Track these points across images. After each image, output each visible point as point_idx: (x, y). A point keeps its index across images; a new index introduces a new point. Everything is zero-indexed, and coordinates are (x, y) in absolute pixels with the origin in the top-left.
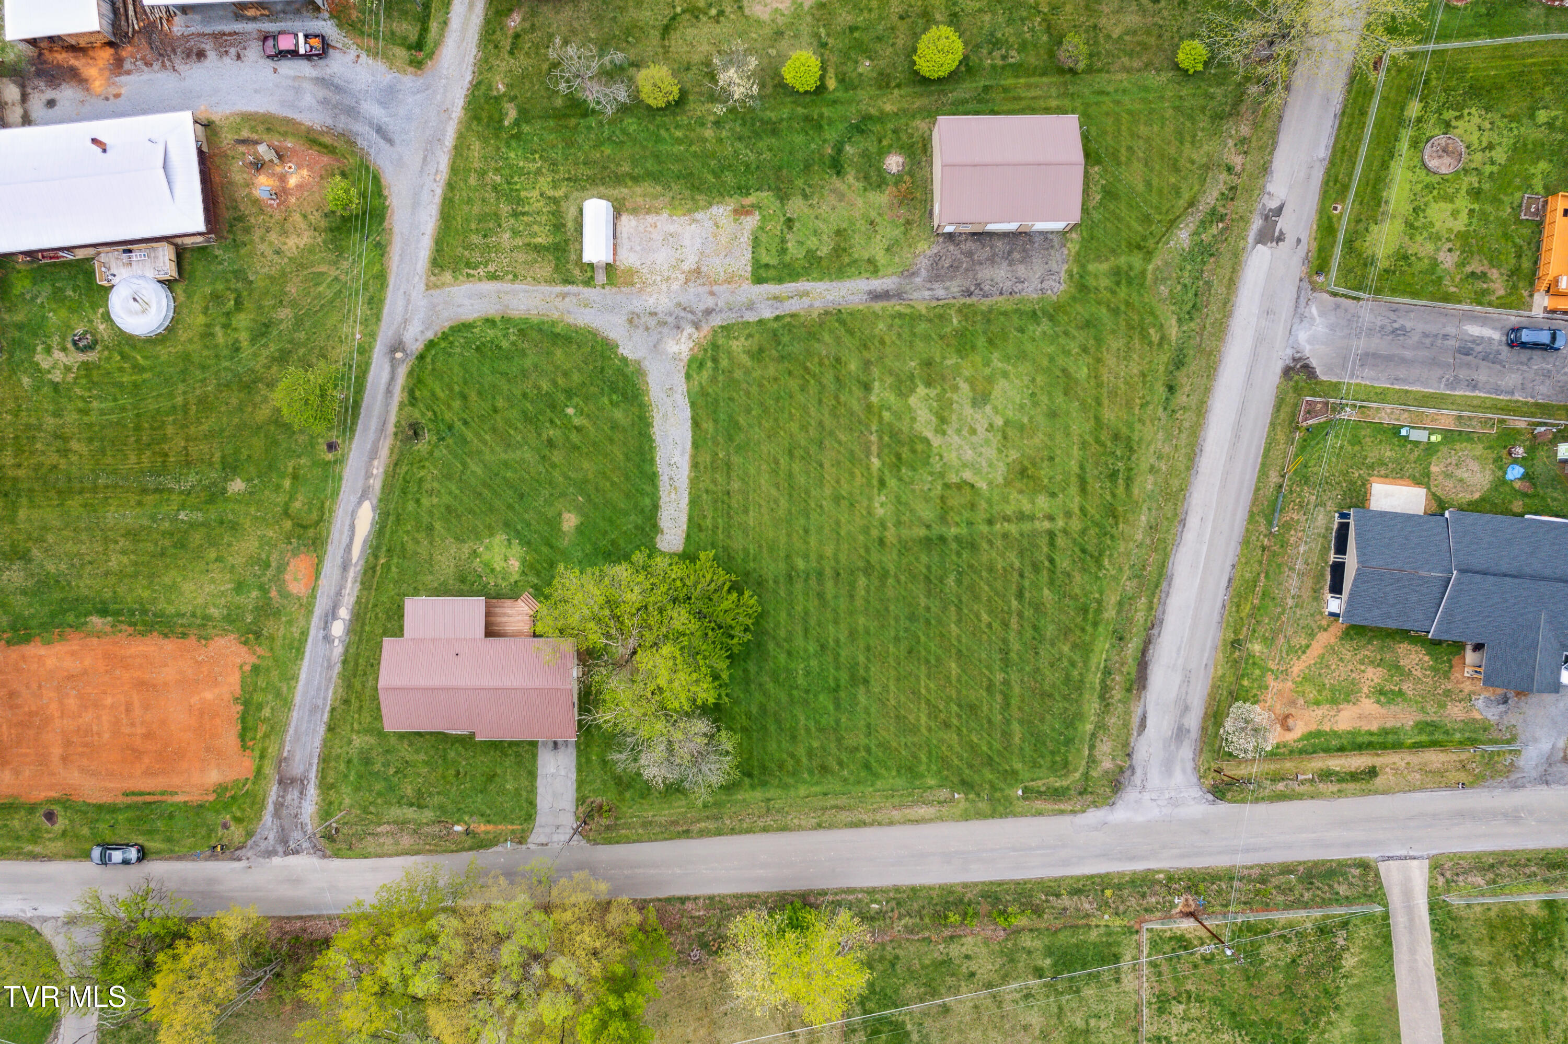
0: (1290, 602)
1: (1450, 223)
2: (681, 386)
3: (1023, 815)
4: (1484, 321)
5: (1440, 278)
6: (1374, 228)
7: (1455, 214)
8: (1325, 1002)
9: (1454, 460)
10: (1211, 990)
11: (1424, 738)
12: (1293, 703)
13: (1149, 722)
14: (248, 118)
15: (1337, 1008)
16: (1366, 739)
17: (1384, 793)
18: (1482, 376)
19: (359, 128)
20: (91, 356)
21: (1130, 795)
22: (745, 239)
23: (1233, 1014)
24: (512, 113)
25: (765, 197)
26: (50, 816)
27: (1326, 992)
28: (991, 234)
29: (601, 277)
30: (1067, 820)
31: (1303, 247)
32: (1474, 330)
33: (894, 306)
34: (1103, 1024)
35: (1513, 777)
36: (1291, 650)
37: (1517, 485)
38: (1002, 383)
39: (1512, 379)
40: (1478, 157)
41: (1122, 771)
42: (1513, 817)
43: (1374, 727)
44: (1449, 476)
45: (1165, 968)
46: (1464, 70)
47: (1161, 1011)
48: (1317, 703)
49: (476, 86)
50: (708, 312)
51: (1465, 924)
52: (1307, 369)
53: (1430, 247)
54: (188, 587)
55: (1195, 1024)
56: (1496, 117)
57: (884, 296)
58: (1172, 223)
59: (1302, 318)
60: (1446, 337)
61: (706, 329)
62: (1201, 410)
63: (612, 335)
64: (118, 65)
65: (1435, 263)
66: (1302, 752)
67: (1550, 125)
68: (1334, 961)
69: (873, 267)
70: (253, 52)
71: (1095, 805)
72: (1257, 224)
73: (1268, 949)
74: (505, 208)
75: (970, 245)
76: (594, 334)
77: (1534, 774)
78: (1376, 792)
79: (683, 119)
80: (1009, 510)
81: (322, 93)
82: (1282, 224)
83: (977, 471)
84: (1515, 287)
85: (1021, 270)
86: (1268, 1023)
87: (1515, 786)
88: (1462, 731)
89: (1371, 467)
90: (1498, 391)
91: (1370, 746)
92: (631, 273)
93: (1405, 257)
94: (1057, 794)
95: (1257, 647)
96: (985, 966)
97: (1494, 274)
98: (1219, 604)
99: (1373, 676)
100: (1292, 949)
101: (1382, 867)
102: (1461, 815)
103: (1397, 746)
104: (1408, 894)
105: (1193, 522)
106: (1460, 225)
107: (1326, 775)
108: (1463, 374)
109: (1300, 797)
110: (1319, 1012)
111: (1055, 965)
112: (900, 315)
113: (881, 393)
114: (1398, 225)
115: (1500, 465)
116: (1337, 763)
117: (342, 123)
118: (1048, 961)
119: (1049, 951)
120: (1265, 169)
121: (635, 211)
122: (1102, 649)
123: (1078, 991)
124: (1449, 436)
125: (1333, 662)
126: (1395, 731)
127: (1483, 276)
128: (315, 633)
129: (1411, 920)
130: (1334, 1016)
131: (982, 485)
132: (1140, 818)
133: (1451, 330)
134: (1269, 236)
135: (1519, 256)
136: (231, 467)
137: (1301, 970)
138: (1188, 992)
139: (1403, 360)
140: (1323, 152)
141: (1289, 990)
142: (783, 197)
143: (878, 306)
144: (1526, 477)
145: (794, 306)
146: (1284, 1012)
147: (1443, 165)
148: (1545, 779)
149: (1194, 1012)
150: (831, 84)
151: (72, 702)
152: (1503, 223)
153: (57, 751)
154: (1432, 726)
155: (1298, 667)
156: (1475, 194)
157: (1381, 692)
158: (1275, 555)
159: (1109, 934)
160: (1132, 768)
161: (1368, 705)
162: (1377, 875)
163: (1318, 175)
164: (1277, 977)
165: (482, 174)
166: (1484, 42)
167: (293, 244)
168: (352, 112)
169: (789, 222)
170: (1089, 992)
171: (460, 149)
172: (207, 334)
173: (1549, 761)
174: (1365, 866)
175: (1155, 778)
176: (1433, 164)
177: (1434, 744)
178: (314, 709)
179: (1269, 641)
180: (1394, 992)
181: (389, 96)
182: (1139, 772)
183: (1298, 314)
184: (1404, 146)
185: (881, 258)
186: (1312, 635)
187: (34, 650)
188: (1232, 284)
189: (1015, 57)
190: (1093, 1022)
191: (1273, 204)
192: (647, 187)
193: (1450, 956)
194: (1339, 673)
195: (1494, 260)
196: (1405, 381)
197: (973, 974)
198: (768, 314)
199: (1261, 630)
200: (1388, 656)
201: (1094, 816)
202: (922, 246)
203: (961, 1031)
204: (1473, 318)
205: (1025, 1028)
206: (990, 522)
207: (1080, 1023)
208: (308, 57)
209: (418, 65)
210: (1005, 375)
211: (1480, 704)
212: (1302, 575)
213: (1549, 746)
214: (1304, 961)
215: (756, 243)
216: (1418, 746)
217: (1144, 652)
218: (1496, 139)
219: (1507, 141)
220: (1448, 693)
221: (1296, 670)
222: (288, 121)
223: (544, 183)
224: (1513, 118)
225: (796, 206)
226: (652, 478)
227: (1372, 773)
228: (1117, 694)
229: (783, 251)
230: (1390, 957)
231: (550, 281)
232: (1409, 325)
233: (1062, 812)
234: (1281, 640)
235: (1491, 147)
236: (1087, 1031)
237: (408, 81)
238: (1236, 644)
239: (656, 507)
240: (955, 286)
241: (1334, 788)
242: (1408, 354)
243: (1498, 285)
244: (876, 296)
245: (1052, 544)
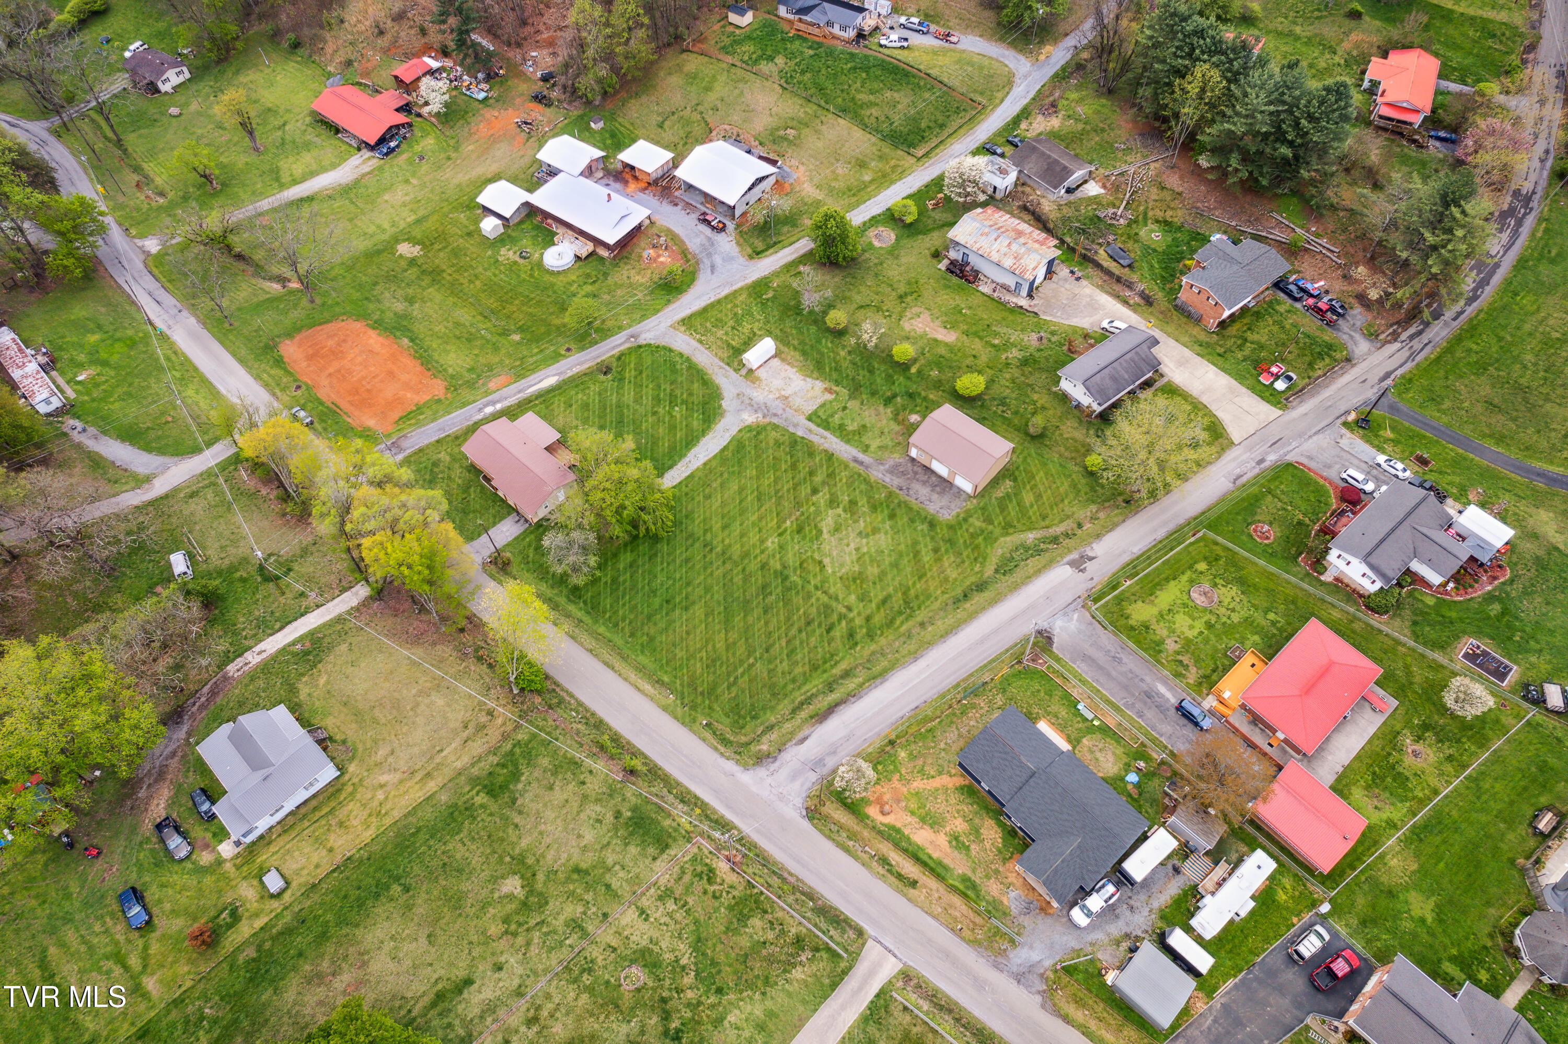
0: (942, 745)
1: (1186, 630)
2: (734, 431)
3: (694, 733)
4: (1170, 689)
5: (1160, 651)
6: (1140, 603)
7: (1191, 627)
8: (760, 983)
9: (1101, 745)
10: (700, 914)
11: (961, 887)
12: (898, 801)
13: (807, 743)
14: (669, 232)
15: (764, 994)
16: (925, 858)
17: (909, 900)
18: (1149, 714)
19: (707, 262)
20: (521, 261)
21: (762, 772)
22: (820, 401)
23: (699, 940)
24: (770, 295)
25: (844, 392)
26: (298, 387)
27: (767, 978)
28: (933, 472)
29: (744, 372)
30: (716, 756)
31: (1093, 583)
32: (1162, 689)
33: (861, 470)
34: (622, 874)
35: (1000, 959)
36: (921, 771)
37: (1130, 787)
38: (882, 535)
39: (1166, 728)
40: (1222, 611)
41: (768, 756)
42: (980, 984)
43: (935, 855)
44: (1091, 752)
45: (687, 878)
46: (1242, 569)
47: (660, 898)
48: (913, 813)
49: (766, 278)
50: (775, 415)
51: (891, 1020)
52: (1049, 640)
53: (1165, 633)
54: (452, 355)
55: (672, 923)
56: (1245, 600)
57: (861, 463)
58: (1030, 529)
59: (1065, 614)
60: (1142, 680)
61: (767, 420)
62: (972, 616)
63: (726, 394)
64: (644, 190)
65: (1162, 642)
66: (880, 833)
67: (1273, 623)
68: (790, 965)
69: (866, 449)
70: (695, 216)
71: (737, 762)
72: (1074, 556)
73: (756, 922)
74: (731, 323)
75: (919, 470)
76: (718, 388)
77: (1015, 969)
78: (905, 895)
79: (837, 341)
80: (832, 590)
81: (705, 241)
82: (1088, 564)
83: (832, 562)
84: (1200, 684)
85: (935, 497)
86: (714, 963)
87: (996, 966)
88: (988, 902)
89: (1049, 714)
90: (1153, 728)
91: (924, 864)
92: (758, 379)
93: (1147, 628)
94: (724, 741)
95: (903, 754)
96: (594, 786)
97: (1193, 670)
98: (900, 714)
99: (959, 825)
100: (770, 936)
101: (870, 943)
102: (947, 955)
103: (940, 878)
104: (871, 973)
105: (922, 663)
106: (1190, 634)
107: (884, 861)
108: (1138, 705)
109: (856, 858)
110: (751, 986)
111: (630, 819)
112: (859, 475)
113: (822, 498)
114: (1154, 611)
115: (1127, 768)
116: (895, 857)
117: (702, 256)
118: (629, 814)
119: (634, 809)
120: (1098, 536)
121: (783, 360)
122: (816, 683)
123: (626, 845)
124: (1105, 730)
125: (941, 798)
126: (946, 868)
127: (1186, 667)
128: (479, 404)
129: (860, 989)
130: (757, 996)
131: (829, 570)
132: (754, 789)
133: (1148, 679)
134: (1078, 565)
135: (1214, 671)
136: (521, 329)
137: (764, 952)
138: (686, 903)
139: (1109, 675)
140: (1137, 550)
141: (745, 958)
142: (852, 396)
143: (852, 464)
144: (1138, 785)
145: (815, 439)
146: (730, 965)
147: (1200, 600)
148: (1019, 978)
149: (678, 916)
150: (913, 370)
151: (359, 359)
152: (1216, 650)
153: (331, 370)
154: (974, 887)
155: (918, 784)
156: (1209, 626)
157: (956, 838)
158: (954, 714)
159: (676, 830)
160: (775, 758)
161: (942, 839)
162: (863, 945)
163: (1126, 558)
164: (745, 942)
165: (736, 306)
166: (1262, 562)
167: (638, 279)
168: (709, 255)
169: (845, 408)
170: (633, 850)
171: (735, 294)
172: (570, 284)
173: (1031, 968)
174: (860, 933)
175: (783, 774)
176: (1194, 595)
177: (964, 895)
178: (443, 429)
179: (912, 757)
180: (808, 1019)
181: (728, 259)
182: (777, 764)
183: (1066, 610)
184: (1184, 578)
185: (872, 449)
186: (940, 773)
187: (372, 334)
188: (1039, 572)
189: (1008, 415)
190: (617, 867)
191: (1091, 554)
192: (797, 355)
193: (864, 1031)
194: (939, 806)
195: (1198, 661)
196: (1102, 685)
197: (583, 783)
198: (800, 433)
199: (913, 747)
200: (977, 821)
201: (730, 766)
202: (896, 455)
203: (545, 805)
204: (1165, 683)
205: (579, 836)
206: (816, 588)
207: (610, 862)
208: (713, 228)
209: (751, 257)
210: (886, 533)
211: (1012, 895)
212: (960, 736)
213: (1038, 958)
214: (771, 949)
215: (823, 405)
216: (953, 889)
217: (837, 705)
218: (1238, 608)
219: (1244, 613)
220: (997, 872)
221: (915, 784)
222: (683, 242)
223: (756, 326)
224: (1253, 606)
225: (853, 405)
226: (682, 456)
227: (914, 884)
228: (803, 714)
229: (832, 416)
230: (825, 997)
231: (722, 360)
232: (1125, 660)
233: (716, 749)
234: (920, 762)
235: (1233, 610)
236: (609, 870)
237: (742, 260)
238: (892, 743)
239: (671, 467)
240: (896, 481)
241: (881, 871)
242: (1114, 673)
243: (1193, 675)
244: (856, 460)
245: (839, 620)
